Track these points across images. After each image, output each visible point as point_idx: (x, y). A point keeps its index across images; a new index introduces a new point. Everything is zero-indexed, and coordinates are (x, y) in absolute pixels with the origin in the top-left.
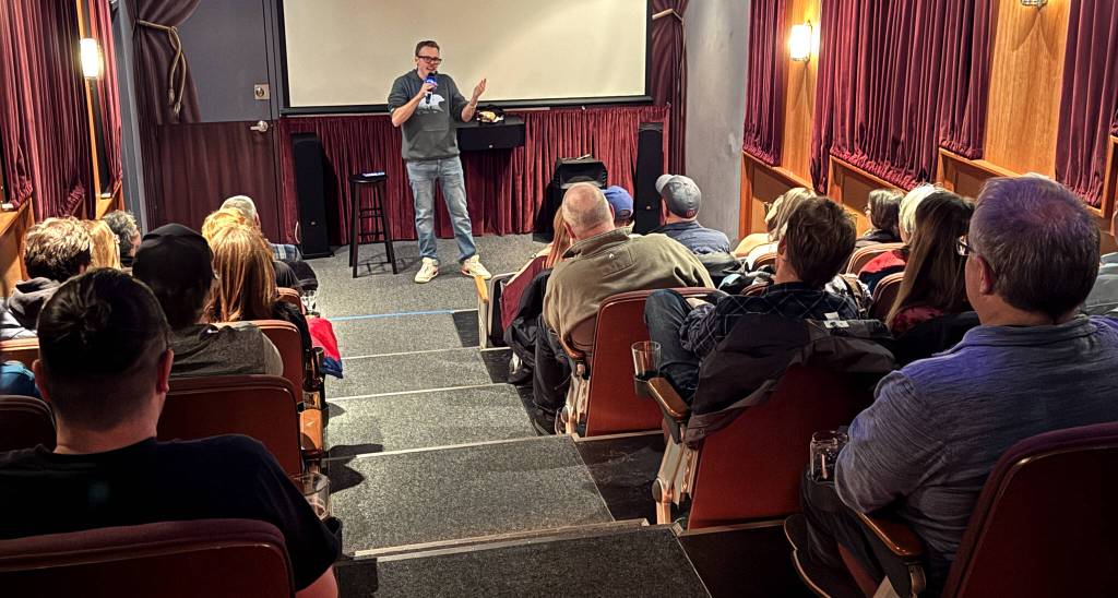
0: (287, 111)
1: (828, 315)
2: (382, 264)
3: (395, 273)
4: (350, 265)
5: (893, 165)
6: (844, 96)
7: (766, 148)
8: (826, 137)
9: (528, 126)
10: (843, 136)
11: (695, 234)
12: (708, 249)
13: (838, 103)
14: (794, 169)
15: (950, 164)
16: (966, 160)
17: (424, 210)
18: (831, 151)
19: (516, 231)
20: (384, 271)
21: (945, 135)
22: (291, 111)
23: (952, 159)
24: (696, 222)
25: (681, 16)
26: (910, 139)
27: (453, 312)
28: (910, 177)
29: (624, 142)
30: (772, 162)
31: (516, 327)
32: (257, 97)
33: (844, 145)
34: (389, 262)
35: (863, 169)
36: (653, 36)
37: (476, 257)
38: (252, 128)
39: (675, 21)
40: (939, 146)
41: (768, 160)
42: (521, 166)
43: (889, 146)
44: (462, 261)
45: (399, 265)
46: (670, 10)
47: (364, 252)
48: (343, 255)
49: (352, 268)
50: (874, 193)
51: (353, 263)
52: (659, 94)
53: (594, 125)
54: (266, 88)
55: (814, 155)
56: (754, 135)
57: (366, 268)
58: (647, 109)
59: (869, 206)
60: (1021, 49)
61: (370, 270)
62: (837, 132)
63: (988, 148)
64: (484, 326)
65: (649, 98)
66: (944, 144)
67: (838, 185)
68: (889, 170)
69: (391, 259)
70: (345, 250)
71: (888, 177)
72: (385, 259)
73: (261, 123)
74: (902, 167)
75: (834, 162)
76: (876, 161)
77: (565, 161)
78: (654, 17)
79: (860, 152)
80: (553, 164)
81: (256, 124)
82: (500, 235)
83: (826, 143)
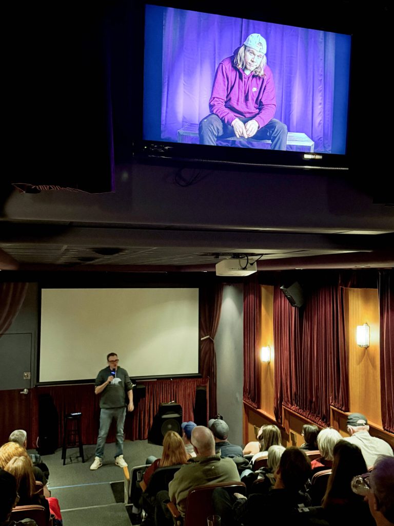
0: (38, 384)
1: (299, 505)
2: (77, 457)
3: (83, 461)
4: (62, 458)
5: (310, 412)
6: (286, 380)
7: (253, 400)
8: (280, 397)
9: (147, 388)
10: (288, 397)
11: (227, 448)
12: (233, 455)
13: (284, 382)
14: (266, 410)
15: (335, 413)
16: (342, 412)
17: (103, 433)
18: (283, 403)
19: (140, 439)
20: (78, 462)
21: (332, 400)
22: (40, 384)
23: (336, 411)
24: (228, 441)
25: (213, 339)
26: (317, 401)
27: (111, 483)
28: (319, 418)
29: (189, 395)
30: (256, 407)
31: (145, 497)
32: (24, 378)
33: (288, 401)
34: (80, 456)
35: (298, 413)
36: (202, 347)
37: (122, 456)
38: (21, 393)
39: (210, 341)
40: (330, 405)
41: (255, 406)
42: (143, 406)
43: (308, 403)
44: (115, 457)
45: (85, 458)
46: (208, 337)
47: (69, 452)
48: (59, 453)
49: (63, 460)
50: (305, 426)
51: (64, 457)
52: (204, 373)
53: (176, 387)
54: (29, 374)
55: (275, 405)
56: (247, 394)
57: (69, 460)
58: (199, 380)
59: (303, 432)
60: (360, 364)
61: (71, 461)
62: (284, 395)
63: (352, 407)
64: (127, 492)
65: (200, 375)
66: (332, 404)
67: (287, 419)
68: (309, 415)
69: (82, 455)
70: (60, 450)
71: (309, 417)
72: (78, 455)
73: (25, 390)
74: (315, 413)
75: (284, 409)
76: (303, 409)
77: (163, 404)
78: (202, 339)
79: (296, 405)
80: (158, 406)
81: (23, 390)
82: (133, 441)
83: (280, 400)
